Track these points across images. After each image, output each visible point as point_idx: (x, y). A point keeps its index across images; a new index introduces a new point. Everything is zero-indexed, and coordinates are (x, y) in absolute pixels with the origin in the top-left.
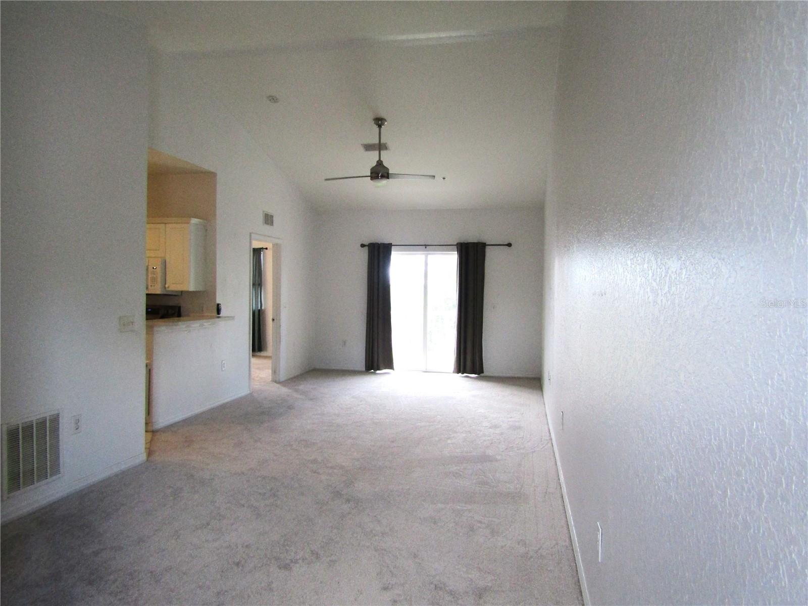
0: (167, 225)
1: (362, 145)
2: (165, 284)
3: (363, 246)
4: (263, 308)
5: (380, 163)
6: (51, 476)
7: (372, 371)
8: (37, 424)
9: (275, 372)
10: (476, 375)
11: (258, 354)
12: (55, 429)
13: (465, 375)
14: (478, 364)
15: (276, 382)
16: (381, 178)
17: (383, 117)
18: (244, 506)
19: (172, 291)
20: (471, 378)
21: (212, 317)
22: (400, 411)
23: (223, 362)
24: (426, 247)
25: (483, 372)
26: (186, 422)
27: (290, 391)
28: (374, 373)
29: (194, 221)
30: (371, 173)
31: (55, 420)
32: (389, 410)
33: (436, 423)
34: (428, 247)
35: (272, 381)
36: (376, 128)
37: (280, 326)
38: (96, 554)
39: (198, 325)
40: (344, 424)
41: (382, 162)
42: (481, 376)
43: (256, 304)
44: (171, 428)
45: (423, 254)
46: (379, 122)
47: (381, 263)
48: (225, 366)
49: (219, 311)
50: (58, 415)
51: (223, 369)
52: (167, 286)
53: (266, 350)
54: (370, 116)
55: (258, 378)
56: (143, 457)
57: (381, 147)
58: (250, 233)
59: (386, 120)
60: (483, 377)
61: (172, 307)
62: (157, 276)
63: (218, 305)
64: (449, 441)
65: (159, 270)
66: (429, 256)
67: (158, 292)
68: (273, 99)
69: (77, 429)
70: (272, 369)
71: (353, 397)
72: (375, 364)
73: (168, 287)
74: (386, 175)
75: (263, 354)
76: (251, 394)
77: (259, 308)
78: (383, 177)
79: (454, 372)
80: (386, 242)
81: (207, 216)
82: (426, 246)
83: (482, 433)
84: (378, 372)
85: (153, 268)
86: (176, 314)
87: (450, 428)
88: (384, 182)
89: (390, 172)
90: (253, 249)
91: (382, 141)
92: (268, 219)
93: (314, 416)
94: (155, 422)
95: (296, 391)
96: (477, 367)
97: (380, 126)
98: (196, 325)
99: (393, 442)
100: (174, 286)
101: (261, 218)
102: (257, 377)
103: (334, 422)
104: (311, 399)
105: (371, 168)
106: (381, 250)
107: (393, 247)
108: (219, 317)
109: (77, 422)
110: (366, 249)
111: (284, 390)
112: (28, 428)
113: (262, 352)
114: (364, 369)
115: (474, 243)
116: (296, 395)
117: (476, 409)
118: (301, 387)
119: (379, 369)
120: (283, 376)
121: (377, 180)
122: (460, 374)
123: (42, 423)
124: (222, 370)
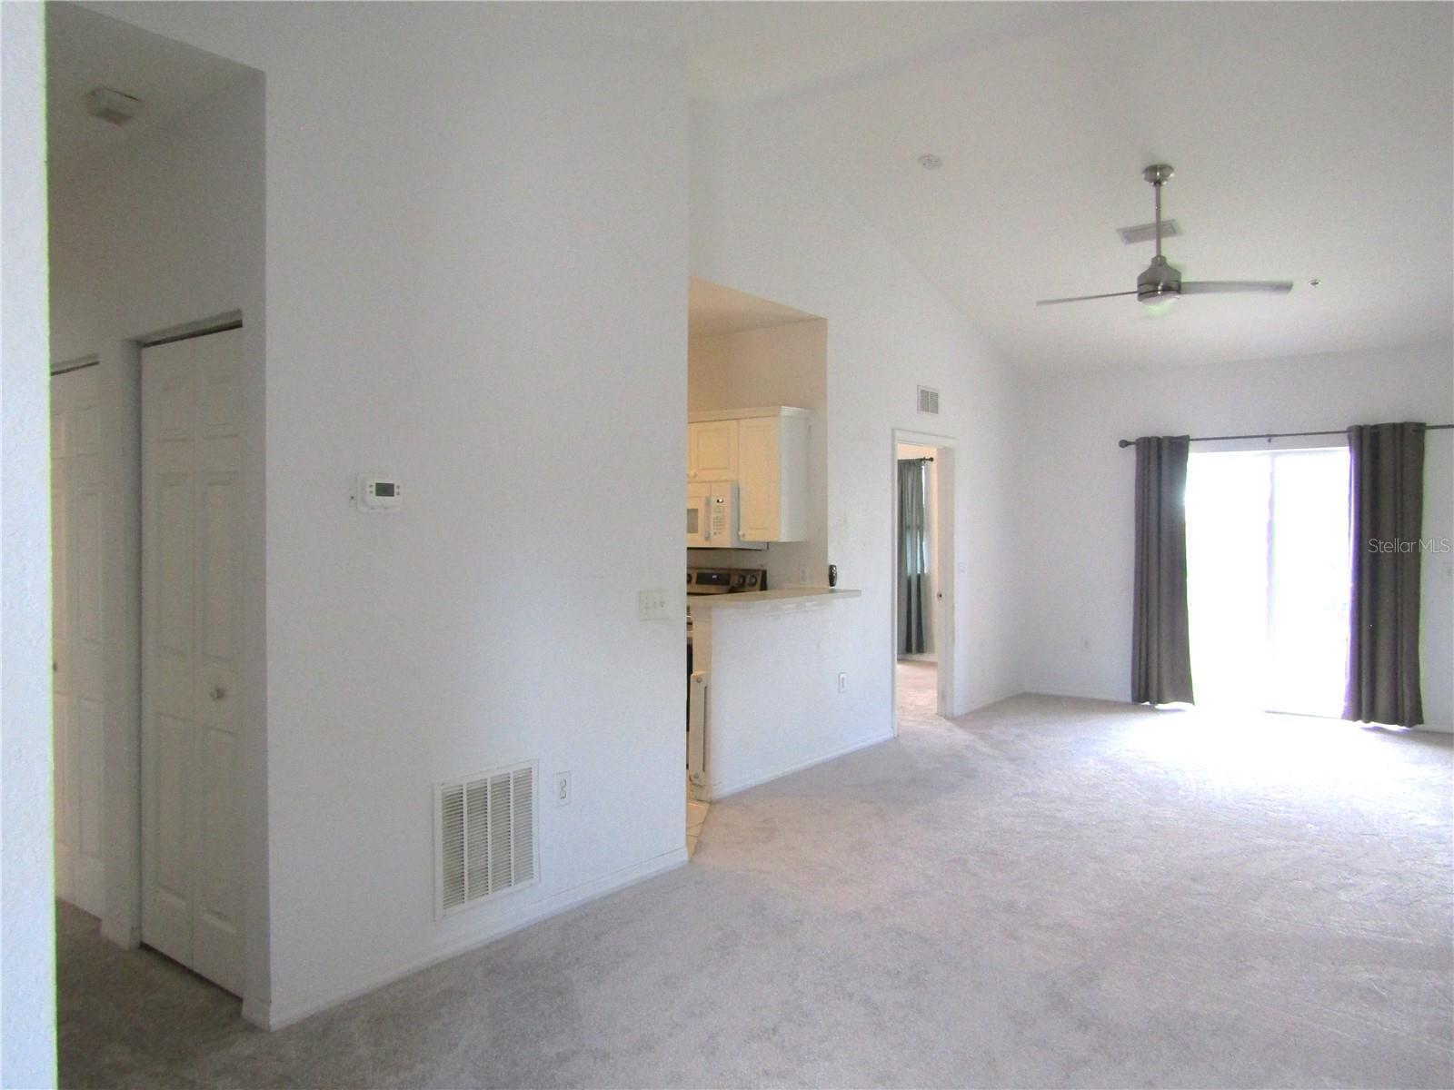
0: (741, 422)
1: (1118, 230)
2: (739, 530)
3: (1124, 444)
4: (925, 571)
5: (1159, 262)
6: (517, 881)
7: (1147, 703)
8: (492, 785)
9: (943, 696)
10: (1404, 728)
11: (917, 657)
12: (526, 798)
13: (1373, 724)
14: (1407, 702)
15: (947, 717)
16: (1162, 294)
17: (1166, 163)
18: (851, 996)
19: (751, 542)
20: (1390, 733)
21: (817, 591)
22: (1210, 802)
23: (842, 676)
24: (1270, 441)
25: (1421, 722)
26: (772, 789)
27: (972, 737)
28: (1152, 710)
29: (787, 411)
30: (1139, 286)
31: (525, 779)
32: (1186, 798)
33: (1305, 843)
34: (1274, 439)
35: (937, 714)
36: (1150, 189)
37: (953, 607)
38: (562, 1059)
39: (794, 606)
40: (1080, 824)
41: (1163, 259)
42: (1417, 732)
43: (912, 564)
44: (740, 798)
45: (1264, 454)
46: (1156, 174)
47: (1165, 481)
48: (845, 685)
49: (832, 580)
50: (529, 771)
51: (842, 690)
52: (741, 533)
53: (932, 651)
54: (1138, 164)
55: (912, 708)
56: (682, 856)
57: (1161, 229)
58: (893, 430)
59: (1171, 169)
60: (1422, 731)
61: (752, 572)
62: (724, 516)
63: (831, 567)
64: (1343, 896)
65: (727, 505)
66: (1279, 460)
67: (728, 545)
68: (930, 161)
69: (563, 798)
70: (938, 689)
71: (1104, 761)
72: (1153, 693)
73: (744, 536)
74: (1174, 285)
75: (926, 657)
76: (896, 739)
77: (919, 572)
78: (1167, 289)
79: (1345, 716)
80: (1176, 431)
81: (811, 401)
82: (1270, 437)
83: (1433, 882)
84: (1160, 706)
85: (718, 501)
86: (758, 585)
87: (1342, 860)
88: (1171, 301)
89: (1183, 280)
90: (899, 461)
91: (1165, 216)
92: (929, 402)
93: (1015, 799)
94: (715, 785)
95: (983, 737)
96: (1407, 709)
97: (1158, 183)
98: (790, 604)
99: (1195, 880)
100: (753, 534)
101: (913, 400)
102: (911, 704)
103: (1058, 815)
104: (1013, 760)
105: (1138, 274)
106: (1165, 450)
107: (1192, 445)
108: (832, 591)
109: (563, 784)
110: (1132, 450)
111: (960, 736)
112: (478, 793)
113: (925, 655)
114: (1129, 699)
115: (1394, 426)
116: (983, 747)
117: (1410, 815)
118: (994, 731)
119: (1160, 701)
120: (959, 705)
121: (1154, 298)
122: (1360, 723)
123: (502, 786)
124: (839, 691)
